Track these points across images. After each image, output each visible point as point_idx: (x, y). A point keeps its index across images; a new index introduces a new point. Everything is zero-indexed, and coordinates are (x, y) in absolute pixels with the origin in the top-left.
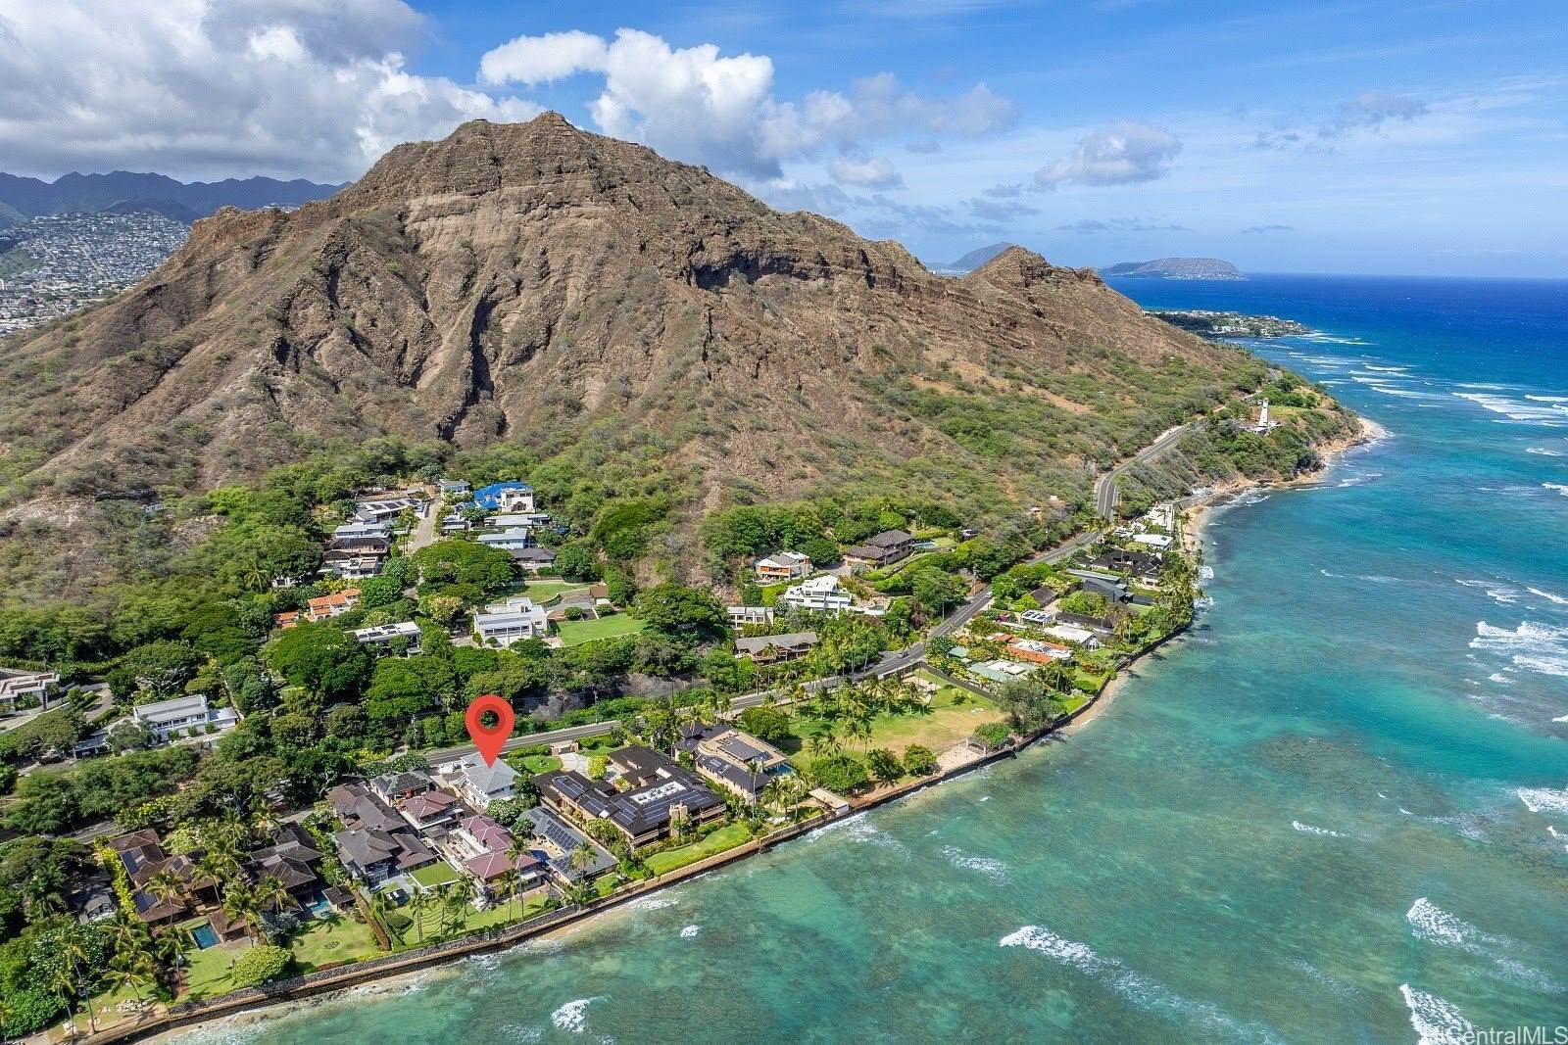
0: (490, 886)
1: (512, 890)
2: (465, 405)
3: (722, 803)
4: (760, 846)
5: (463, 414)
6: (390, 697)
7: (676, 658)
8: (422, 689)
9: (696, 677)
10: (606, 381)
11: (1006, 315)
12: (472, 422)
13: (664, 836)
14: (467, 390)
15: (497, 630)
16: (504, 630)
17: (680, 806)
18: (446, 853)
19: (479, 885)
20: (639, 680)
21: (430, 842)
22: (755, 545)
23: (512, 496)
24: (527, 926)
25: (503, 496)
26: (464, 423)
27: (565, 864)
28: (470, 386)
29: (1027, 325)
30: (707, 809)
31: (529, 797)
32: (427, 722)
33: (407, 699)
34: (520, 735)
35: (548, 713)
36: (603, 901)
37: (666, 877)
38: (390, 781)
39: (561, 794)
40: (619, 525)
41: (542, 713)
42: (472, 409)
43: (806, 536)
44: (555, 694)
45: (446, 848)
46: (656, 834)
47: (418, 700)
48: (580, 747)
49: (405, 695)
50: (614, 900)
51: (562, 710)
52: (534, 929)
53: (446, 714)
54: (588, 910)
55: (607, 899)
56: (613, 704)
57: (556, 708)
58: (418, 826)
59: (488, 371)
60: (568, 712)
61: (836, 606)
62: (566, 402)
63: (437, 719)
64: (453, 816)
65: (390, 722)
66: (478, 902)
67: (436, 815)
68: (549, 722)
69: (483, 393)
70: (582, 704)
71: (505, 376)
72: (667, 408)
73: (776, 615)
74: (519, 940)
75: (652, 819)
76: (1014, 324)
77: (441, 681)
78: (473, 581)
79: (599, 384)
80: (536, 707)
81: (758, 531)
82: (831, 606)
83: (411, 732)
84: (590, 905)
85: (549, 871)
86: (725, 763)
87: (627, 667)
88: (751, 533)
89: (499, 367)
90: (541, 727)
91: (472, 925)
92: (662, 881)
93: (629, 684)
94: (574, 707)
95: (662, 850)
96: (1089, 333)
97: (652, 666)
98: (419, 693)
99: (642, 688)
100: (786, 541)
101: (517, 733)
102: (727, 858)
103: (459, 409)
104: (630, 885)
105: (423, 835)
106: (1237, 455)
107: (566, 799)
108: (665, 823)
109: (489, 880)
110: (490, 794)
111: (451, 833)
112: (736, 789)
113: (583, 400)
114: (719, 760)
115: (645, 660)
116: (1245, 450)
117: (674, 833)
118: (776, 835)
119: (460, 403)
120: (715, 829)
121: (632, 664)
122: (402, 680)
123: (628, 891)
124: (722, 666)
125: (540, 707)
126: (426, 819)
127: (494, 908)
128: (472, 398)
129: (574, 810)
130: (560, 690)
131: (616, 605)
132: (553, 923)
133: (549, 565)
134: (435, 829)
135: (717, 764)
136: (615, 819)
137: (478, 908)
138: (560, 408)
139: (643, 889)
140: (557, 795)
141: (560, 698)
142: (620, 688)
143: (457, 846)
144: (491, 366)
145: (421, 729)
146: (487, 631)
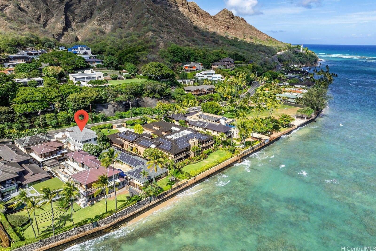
0: (89, 190)
1: (107, 190)
2: (63, 31)
3: (212, 139)
4: (239, 158)
5: (62, 35)
6: (27, 102)
7: (163, 90)
8: (43, 99)
9: (171, 100)
10: (113, 24)
11: (226, 25)
12: (66, 37)
13: (187, 156)
14: (63, 27)
15: (81, 78)
16: (84, 78)
17: (195, 140)
18: (59, 174)
19: (81, 190)
20: (148, 100)
21: (49, 169)
22: (181, 59)
23: (83, 49)
24: (120, 215)
25: (79, 48)
26: (63, 38)
27: (137, 174)
28: (64, 25)
29: (232, 28)
30: (206, 142)
31: (106, 144)
32: (48, 115)
33: (36, 104)
34: (95, 122)
35: (108, 113)
36: (166, 193)
37: (198, 177)
38: (25, 140)
39: (123, 141)
40: (127, 54)
41: (106, 112)
42: (66, 34)
43: (198, 58)
44: (111, 104)
45: (59, 171)
46: (184, 155)
47: (42, 104)
48: (127, 125)
49: (34, 101)
50: (173, 193)
51: (115, 111)
52: (125, 217)
53: (57, 112)
54: (158, 200)
55: (169, 192)
56: (138, 110)
57: (112, 110)
58: (40, 160)
59: (71, 24)
60: (117, 113)
61: (216, 79)
62: (99, 30)
63: (53, 114)
64: (63, 154)
65: (27, 115)
66: (81, 202)
67: (51, 153)
68: (109, 117)
69: (69, 29)
70: (124, 109)
71: (77, 26)
72: (137, 27)
73: (194, 82)
74: (115, 226)
75: (182, 147)
76: (228, 28)
77: (54, 96)
78: (68, 65)
79: (111, 26)
80: (102, 110)
81: (182, 54)
82: (214, 79)
83: (39, 120)
84: (159, 197)
85: (127, 179)
86: (204, 123)
87: (142, 94)
88: (180, 54)
89: (75, 23)
90: (105, 119)
91: (77, 218)
92: (197, 179)
93: (144, 102)
94: (120, 111)
95: (188, 164)
96: (247, 32)
97: (153, 94)
98: (42, 101)
99: (149, 103)
100: (192, 60)
101: (94, 122)
102: (225, 165)
103: (61, 32)
104: (179, 183)
105: (44, 165)
106: (299, 58)
107: (127, 143)
108: (188, 149)
109: (88, 186)
110: (83, 142)
111: (61, 163)
112: (215, 134)
113: (105, 31)
114: (202, 122)
115: (150, 90)
116: (301, 56)
117: (192, 155)
118: (244, 153)
119: (61, 31)
120: (211, 152)
121: (144, 93)
122: (32, 94)
123: (179, 187)
124: (182, 95)
125: (104, 110)
126: (44, 155)
127: (92, 205)
128: (65, 30)
129: (133, 148)
130: (113, 103)
131: (132, 75)
132: (137, 211)
133: (101, 64)
134: (51, 161)
135: (201, 124)
136: (160, 148)
137: (82, 206)
138: (97, 32)
139: (187, 185)
140: (121, 142)
141: (113, 106)
142: (140, 103)
143: (65, 170)
144: (72, 23)
145: (44, 118)
146: (76, 79)
